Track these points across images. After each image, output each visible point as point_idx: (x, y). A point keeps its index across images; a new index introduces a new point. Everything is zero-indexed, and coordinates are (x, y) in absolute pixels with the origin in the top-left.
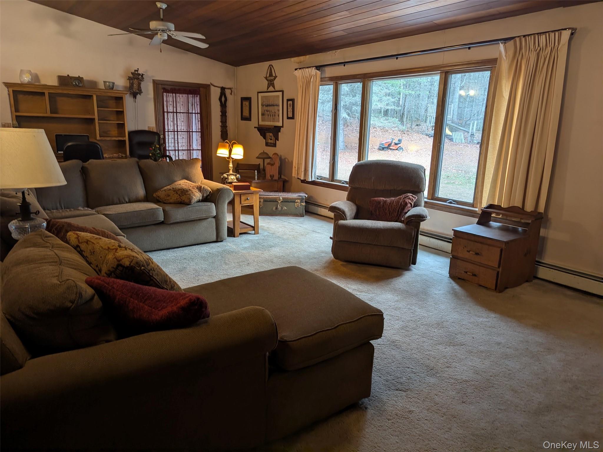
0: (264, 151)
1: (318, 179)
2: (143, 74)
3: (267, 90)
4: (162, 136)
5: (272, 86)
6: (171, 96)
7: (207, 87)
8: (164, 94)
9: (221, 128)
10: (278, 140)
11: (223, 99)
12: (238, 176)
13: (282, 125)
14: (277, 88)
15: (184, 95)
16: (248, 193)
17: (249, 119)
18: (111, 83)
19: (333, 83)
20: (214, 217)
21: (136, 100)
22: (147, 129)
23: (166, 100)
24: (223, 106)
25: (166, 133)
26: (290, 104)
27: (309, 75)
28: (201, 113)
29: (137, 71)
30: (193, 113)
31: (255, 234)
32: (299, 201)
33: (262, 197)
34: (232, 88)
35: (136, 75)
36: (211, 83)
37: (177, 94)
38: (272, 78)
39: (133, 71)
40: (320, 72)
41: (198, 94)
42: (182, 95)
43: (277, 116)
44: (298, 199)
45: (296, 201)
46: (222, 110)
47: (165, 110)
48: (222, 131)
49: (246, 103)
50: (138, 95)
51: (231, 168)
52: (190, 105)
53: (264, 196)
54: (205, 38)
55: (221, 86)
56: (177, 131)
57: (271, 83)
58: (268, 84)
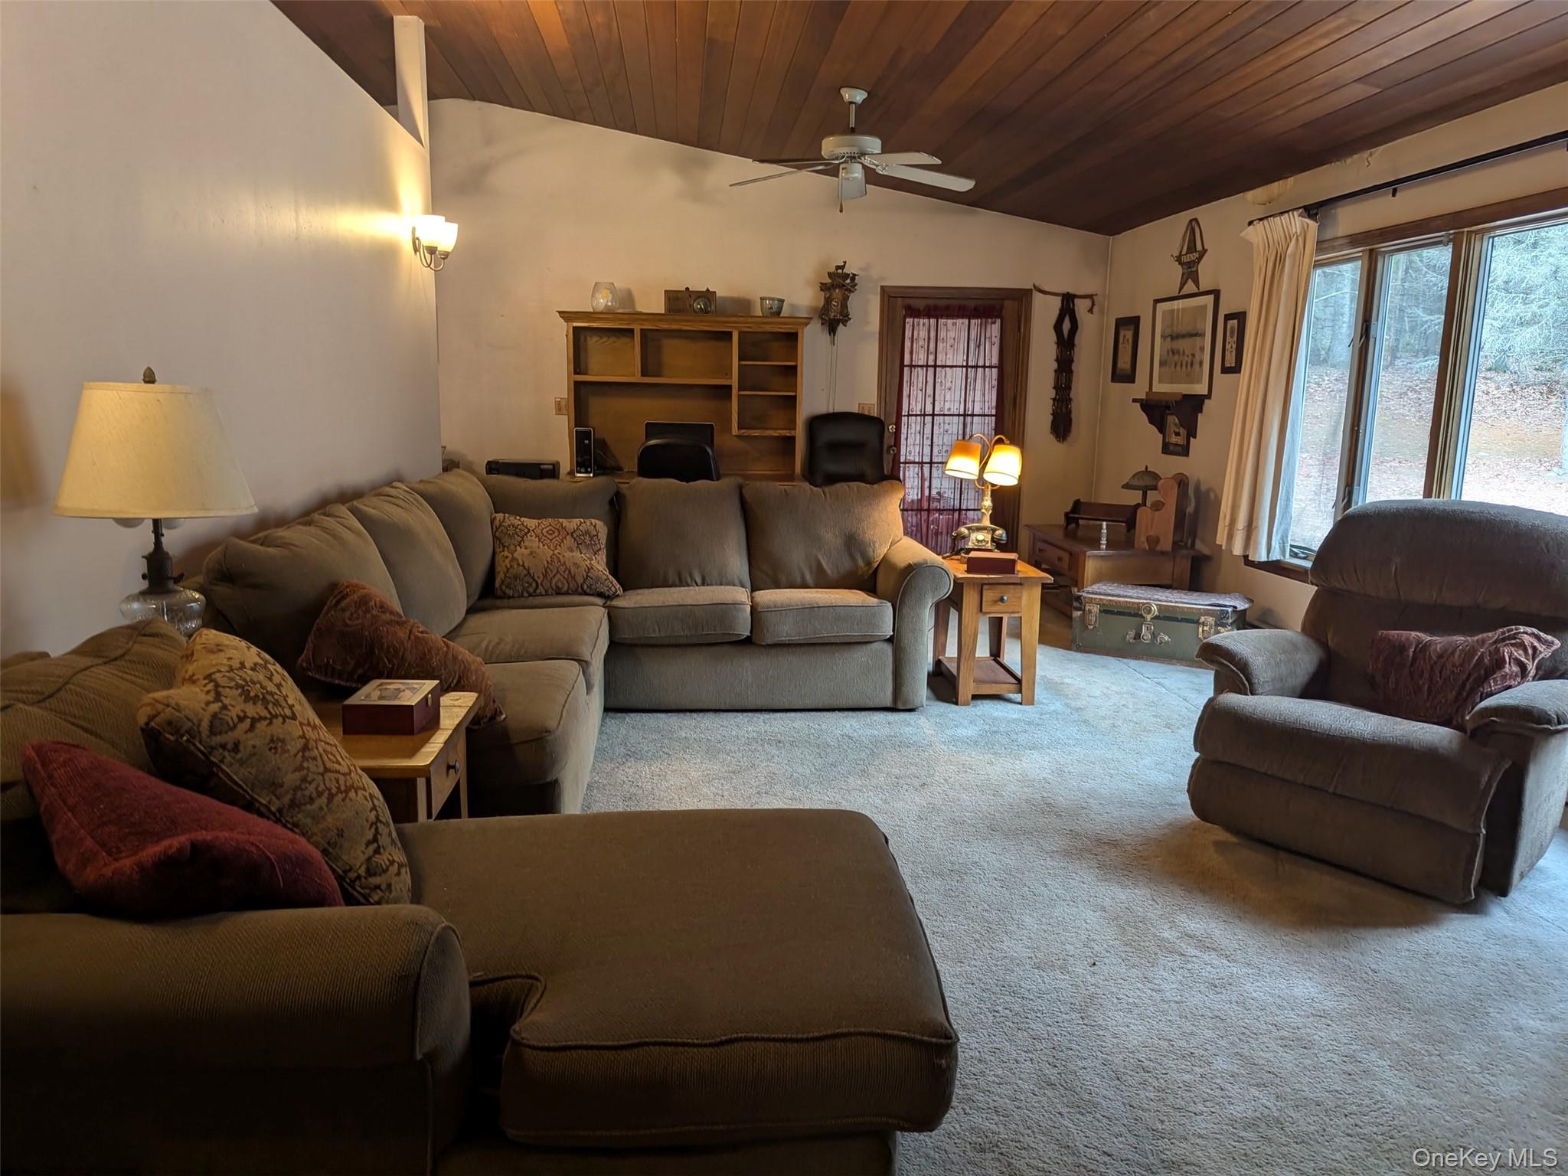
0: (1147, 468)
1: (1295, 555)
2: (854, 275)
3: (1180, 292)
4: (892, 428)
5: (1193, 280)
6: (924, 324)
7: (1022, 298)
8: (907, 320)
9: (1054, 405)
10: (1195, 437)
11: (1066, 326)
12: (1000, 532)
13: (1206, 393)
14: (1205, 284)
15: (959, 321)
16: (1004, 581)
17: (1130, 378)
18: (776, 302)
19: (1361, 254)
20: (890, 640)
21: (836, 338)
22: (855, 410)
23: (910, 336)
24: (1066, 344)
25: (904, 419)
26: (1232, 328)
27: (1283, 235)
28: (1001, 367)
29: (842, 267)
30: (979, 367)
31: (1021, 704)
32: (1211, 620)
33: (1095, 599)
34: (1096, 295)
35: (839, 277)
36: (1034, 286)
37: (941, 318)
38: (1194, 256)
39: (833, 270)
40: (1315, 223)
41: (997, 317)
42: (955, 321)
43: (1196, 367)
44: (1207, 613)
45: (1202, 619)
46: (1061, 355)
47: (907, 361)
48: (1054, 414)
49: (1127, 334)
50: (841, 325)
51: (986, 509)
52: (972, 346)
53: (1102, 597)
54: (940, 162)
55: (1065, 290)
56: (933, 415)
57: (1190, 272)
58: (1183, 274)
